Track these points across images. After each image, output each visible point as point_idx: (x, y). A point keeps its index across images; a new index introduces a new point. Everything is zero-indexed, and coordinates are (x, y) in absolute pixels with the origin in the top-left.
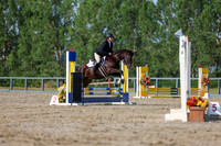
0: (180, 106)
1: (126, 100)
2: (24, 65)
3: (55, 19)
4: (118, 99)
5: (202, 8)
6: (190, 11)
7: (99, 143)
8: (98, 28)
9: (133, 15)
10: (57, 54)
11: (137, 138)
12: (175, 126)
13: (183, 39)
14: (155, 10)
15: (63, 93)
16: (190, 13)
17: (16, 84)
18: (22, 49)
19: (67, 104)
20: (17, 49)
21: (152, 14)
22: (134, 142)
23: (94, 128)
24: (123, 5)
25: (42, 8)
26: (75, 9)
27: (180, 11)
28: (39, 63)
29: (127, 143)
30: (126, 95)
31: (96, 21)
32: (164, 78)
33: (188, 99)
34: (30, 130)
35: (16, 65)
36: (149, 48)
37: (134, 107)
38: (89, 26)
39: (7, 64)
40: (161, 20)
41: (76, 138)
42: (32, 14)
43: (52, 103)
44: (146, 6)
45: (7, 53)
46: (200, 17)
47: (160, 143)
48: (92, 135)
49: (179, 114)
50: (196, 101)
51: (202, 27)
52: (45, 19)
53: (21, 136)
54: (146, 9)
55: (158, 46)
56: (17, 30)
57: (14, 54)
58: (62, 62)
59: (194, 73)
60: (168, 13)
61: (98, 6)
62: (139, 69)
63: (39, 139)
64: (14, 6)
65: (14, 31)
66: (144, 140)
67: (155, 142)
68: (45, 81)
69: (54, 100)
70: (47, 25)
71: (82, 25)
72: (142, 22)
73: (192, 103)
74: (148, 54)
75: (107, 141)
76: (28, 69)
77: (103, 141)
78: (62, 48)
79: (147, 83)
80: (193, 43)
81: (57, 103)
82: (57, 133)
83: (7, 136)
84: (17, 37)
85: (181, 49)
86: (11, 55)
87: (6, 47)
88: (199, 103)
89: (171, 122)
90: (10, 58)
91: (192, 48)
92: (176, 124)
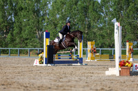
0: (114, 66)
1: (81, 63)
2: (18, 40)
3: (37, 12)
4: (76, 62)
5: (128, 5)
6: (121, 7)
7: (64, 89)
8: (63, 18)
9: (85, 9)
10: (38, 33)
11: (88, 86)
12: (112, 79)
13: (117, 24)
14: (99, 6)
15: (42, 58)
16: (121, 8)
17: (12, 53)
18: (16, 30)
19: (44, 64)
20: (13, 30)
21: (97, 9)
22: (86, 88)
23: (61, 80)
24: (79, 3)
25: (29, 5)
26: (49, 5)
27: (115, 7)
28: (27, 39)
29: (82, 89)
30: (81, 59)
31: (62, 13)
32: (105, 48)
33: (120, 62)
34: (21, 81)
35: (13, 40)
36: (95, 30)
37: (86, 67)
38: (58, 16)
39: (6, 40)
40: (103, 12)
41: (50, 86)
42: (22, 9)
43: (35, 64)
44: (94, 3)
45: (7, 33)
46: (128, 11)
47: (102, 89)
48: (60, 84)
49: (114, 71)
50: (125, 63)
51: (128, 17)
52: (31, 12)
53: (15, 85)
54: (93, 6)
55: (101, 29)
56: (13, 19)
57: (11, 34)
58: (41, 39)
59: (124, 45)
60: (107, 8)
61: (64, 3)
62: (89, 43)
63: (27, 87)
64: (11, 4)
65: (11, 19)
66: (93, 87)
67: (99, 88)
68: (31, 50)
69: (36, 62)
70: (32, 16)
71: (54, 15)
72: (91, 14)
73: (122, 64)
74: (95, 33)
75: (69, 88)
76: (20, 43)
77: (67, 88)
78: (41, 30)
79: (94, 51)
80: (123, 27)
81: (38, 64)
82: (38, 83)
83: (7, 85)
84: (13, 23)
85: (116, 31)
86: (9, 34)
87: (7, 29)
88: (127, 64)
89: (109, 76)
90: (9, 36)
91: (122, 30)
92: (112, 77)
